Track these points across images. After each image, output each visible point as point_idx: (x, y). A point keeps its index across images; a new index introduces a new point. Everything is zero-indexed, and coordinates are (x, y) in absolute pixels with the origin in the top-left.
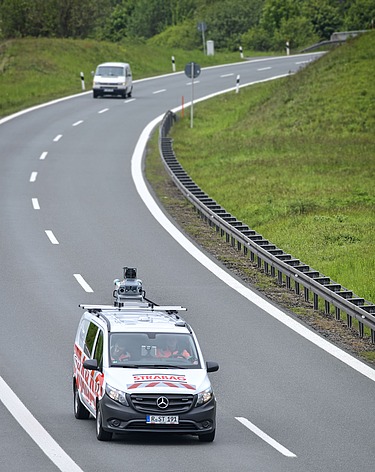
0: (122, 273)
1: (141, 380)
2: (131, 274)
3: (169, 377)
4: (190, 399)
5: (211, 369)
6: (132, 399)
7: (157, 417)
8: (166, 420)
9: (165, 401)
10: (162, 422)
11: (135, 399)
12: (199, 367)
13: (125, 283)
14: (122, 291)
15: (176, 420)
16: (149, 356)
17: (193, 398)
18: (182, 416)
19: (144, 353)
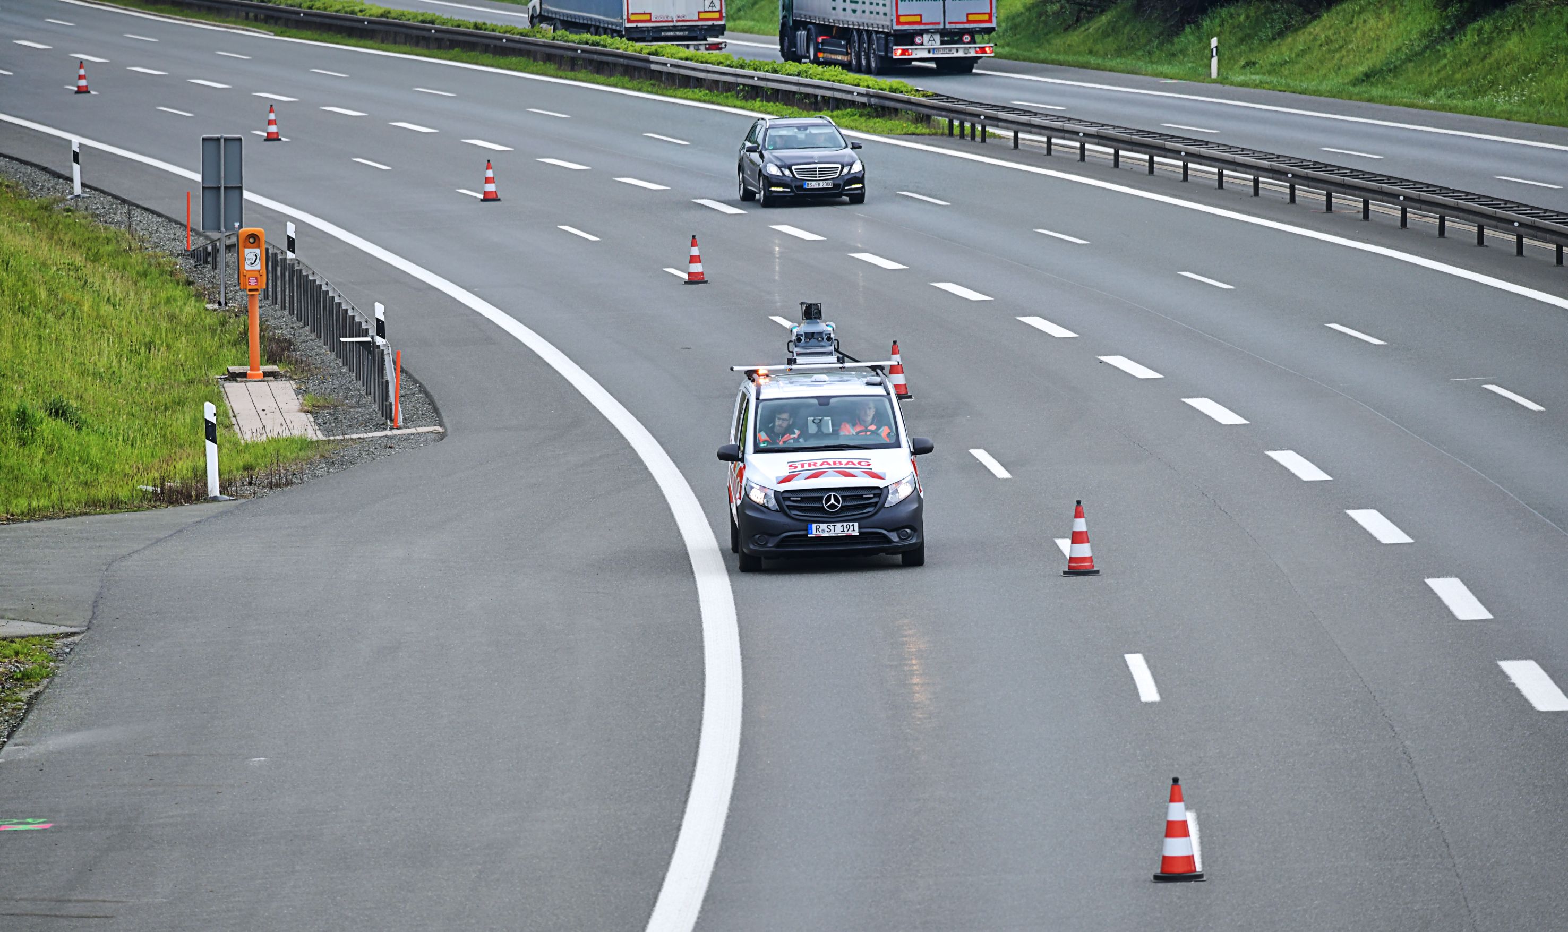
0: (799, 311)
1: (799, 468)
2: (812, 312)
3: (844, 462)
4: (875, 496)
5: (919, 450)
6: (786, 499)
7: (823, 526)
8: (838, 530)
9: (836, 499)
10: (832, 534)
11: (788, 499)
12: (897, 445)
13: (805, 328)
14: (799, 340)
15: (854, 529)
16: (820, 434)
17: (880, 493)
18: (864, 522)
19: (812, 429)
